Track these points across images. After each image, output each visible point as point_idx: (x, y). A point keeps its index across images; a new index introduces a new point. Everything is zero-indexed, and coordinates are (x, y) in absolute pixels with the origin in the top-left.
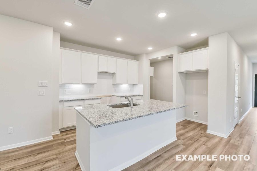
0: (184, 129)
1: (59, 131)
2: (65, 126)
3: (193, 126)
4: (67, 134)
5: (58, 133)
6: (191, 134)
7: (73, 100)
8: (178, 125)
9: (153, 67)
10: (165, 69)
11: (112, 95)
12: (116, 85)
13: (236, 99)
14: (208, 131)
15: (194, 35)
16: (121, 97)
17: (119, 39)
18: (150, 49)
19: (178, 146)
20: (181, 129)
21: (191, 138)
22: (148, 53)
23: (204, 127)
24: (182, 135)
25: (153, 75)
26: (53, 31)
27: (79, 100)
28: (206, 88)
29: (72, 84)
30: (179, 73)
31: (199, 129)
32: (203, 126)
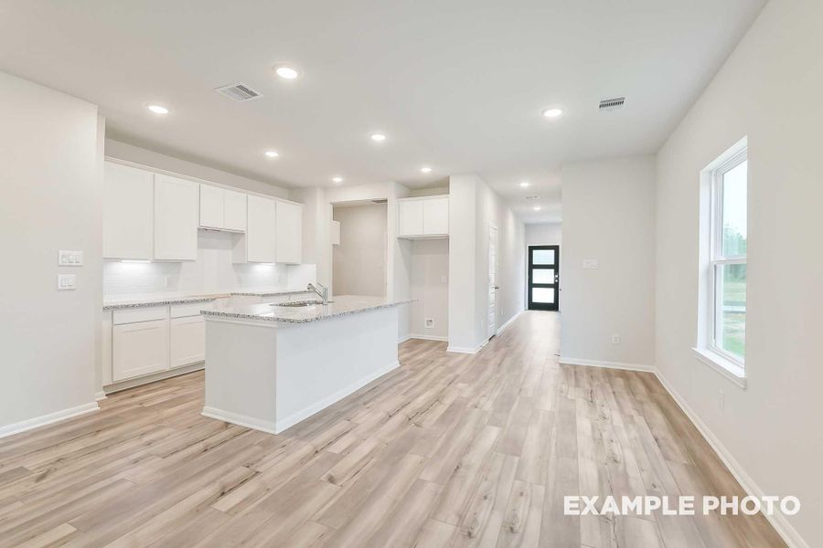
0: (410, 351)
1: (104, 393)
2: (117, 378)
3: (425, 345)
4: (133, 396)
5: (92, 407)
6: (421, 357)
7: (141, 306)
8: (400, 346)
9: (339, 223)
10: (366, 227)
11: (232, 294)
12: (241, 266)
13: (492, 290)
14: (450, 349)
15: (426, 170)
16: (264, 295)
17: (272, 154)
18: (337, 180)
19: (403, 372)
20: (404, 353)
21: (423, 361)
22: (327, 188)
23: (443, 345)
24: (408, 359)
25: (338, 242)
26: (98, 114)
27: (158, 304)
28: (445, 269)
29: (118, 260)
30: (399, 238)
31: (435, 348)
32: (441, 344)
